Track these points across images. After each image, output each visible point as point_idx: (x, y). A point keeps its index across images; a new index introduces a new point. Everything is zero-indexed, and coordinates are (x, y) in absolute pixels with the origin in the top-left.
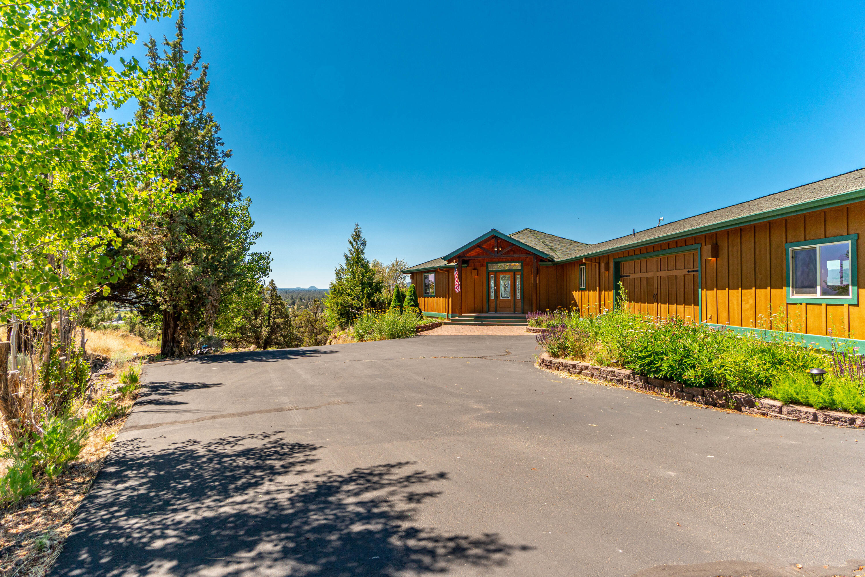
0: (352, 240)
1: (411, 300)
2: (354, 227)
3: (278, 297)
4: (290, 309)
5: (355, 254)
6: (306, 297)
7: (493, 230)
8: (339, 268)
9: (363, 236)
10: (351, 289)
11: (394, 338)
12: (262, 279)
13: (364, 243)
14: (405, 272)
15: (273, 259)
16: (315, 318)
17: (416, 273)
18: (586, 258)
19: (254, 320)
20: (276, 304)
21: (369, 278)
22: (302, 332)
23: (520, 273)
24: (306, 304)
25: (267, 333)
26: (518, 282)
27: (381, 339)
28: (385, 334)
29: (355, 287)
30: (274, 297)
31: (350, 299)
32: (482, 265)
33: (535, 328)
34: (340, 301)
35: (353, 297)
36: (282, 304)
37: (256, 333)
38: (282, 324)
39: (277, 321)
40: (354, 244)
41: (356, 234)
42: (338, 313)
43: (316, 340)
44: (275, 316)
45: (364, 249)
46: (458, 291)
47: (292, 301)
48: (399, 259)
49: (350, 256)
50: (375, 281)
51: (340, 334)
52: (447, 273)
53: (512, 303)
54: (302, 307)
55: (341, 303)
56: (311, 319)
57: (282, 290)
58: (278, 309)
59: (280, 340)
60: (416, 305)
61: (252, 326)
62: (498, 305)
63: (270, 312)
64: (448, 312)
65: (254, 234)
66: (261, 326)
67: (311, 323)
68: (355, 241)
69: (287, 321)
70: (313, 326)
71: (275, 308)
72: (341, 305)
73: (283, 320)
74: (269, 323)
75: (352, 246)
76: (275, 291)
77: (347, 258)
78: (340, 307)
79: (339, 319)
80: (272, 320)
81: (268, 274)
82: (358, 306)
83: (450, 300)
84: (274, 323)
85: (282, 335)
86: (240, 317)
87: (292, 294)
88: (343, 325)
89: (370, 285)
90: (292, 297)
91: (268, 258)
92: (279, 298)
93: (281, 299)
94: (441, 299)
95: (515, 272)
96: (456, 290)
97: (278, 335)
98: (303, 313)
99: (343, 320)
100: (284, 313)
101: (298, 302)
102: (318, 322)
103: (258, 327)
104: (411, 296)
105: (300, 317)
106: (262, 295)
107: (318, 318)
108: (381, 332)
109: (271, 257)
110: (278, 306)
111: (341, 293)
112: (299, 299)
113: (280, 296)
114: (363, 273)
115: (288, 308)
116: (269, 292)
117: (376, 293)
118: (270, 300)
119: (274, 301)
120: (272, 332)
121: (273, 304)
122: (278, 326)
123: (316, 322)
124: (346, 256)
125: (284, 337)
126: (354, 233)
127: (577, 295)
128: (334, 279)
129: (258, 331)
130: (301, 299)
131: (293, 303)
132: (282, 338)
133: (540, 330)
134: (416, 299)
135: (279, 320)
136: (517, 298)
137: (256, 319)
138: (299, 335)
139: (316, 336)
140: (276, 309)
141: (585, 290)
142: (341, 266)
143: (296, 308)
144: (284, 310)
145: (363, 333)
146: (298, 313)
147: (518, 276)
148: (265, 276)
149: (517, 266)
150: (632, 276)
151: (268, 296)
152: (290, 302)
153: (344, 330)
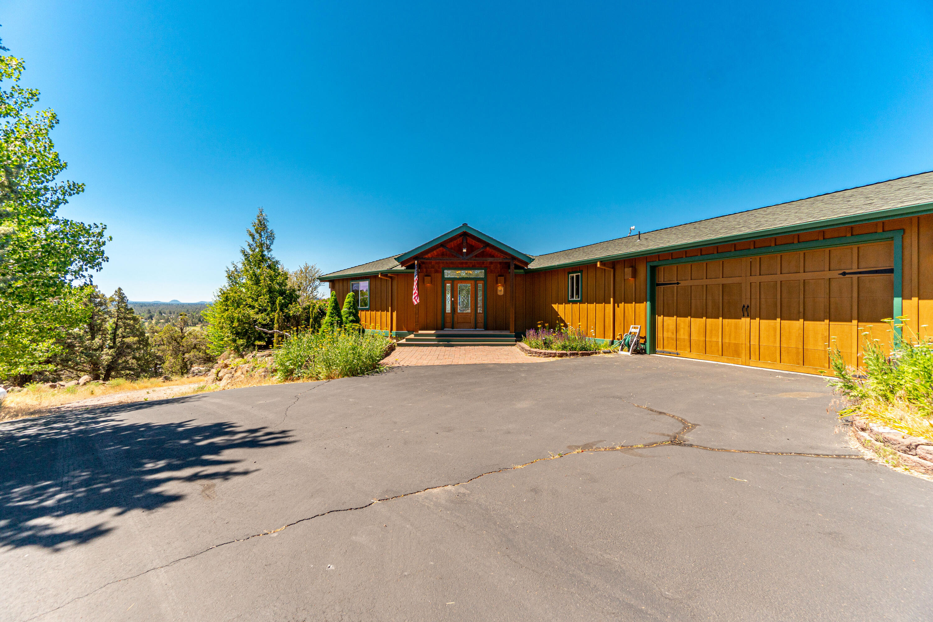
0: (253, 232)
1: (350, 313)
2: (258, 213)
3: (128, 310)
4: (146, 324)
5: (257, 250)
6: (167, 311)
7: (465, 225)
8: (232, 269)
9: (270, 227)
10: (253, 298)
11: (353, 375)
12: (85, 273)
13: (271, 237)
14: (322, 279)
15: (111, 238)
16: (180, 334)
17: (339, 280)
18: (601, 262)
19: (88, 340)
20: (125, 318)
21: (280, 284)
22: (163, 351)
23: (482, 282)
24: (166, 318)
25: (110, 357)
26: (480, 294)
27: (329, 377)
28: (336, 370)
29: (258, 296)
30: (123, 310)
31: (252, 312)
32: (436, 271)
33: (543, 351)
34: (236, 315)
35: (256, 310)
36: (135, 319)
37: (92, 357)
38: (135, 344)
39: (126, 340)
40: (257, 236)
41: (260, 222)
42: (232, 332)
43: (184, 359)
44: (124, 334)
45: (272, 243)
46: (416, 303)
47: (149, 315)
48: (310, 264)
49: (251, 253)
50: (288, 287)
51: (235, 361)
52: (390, 280)
53: (473, 317)
54: (162, 321)
55: (238, 318)
56: (176, 336)
57: (135, 304)
58: (129, 325)
59: (132, 363)
60: (357, 320)
61: (86, 349)
62: (456, 320)
63: (116, 329)
64: (392, 330)
65: (66, 185)
66: (101, 348)
67: (175, 340)
68: (257, 232)
69: (143, 340)
70: (178, 343)
71: (124, 323)
72: (238, 321)
73: (136, 338)
74: (114, 343)
75: (253, 238)
76: (124, 303)
77: (246, 255)
78: (236, 324)
79: (234, 341)
80: (118, 340)
81: (99, 264)
82: (264, 322)
83: (395, 314)
84: (123, 343)
85: (134, 358)
86: (51, 341)
87: (149, 308)
88: (241, 349)
89: (282, 293)
90: (149, 310)
91: (101, 234)
92: (131, 311)
93: (133, 313)
94: (379, 313)
95: (476, 280)
96: (414, 300)
97: (128, 358)
98: (165, 328)
99: (240, 342)
100: (138, 330)
101: (156, 316)
102: (185, 338)
103: (96, 350)
104: (349, 308)
105: (161, 334)
106: (104, 307)
107: (186, 334)
108: (329, 366)
109: (106, 234)
110: (128, 321)
111: (238, 304)
112: (158, 313)
113: (131, 309)
114: (271, 276)
115: (144, 322)
116: (115, 303)
117: (291, 304)
118: (116, 314)
119: (122, 315)
120: (120, 353)
121: (121, 319)
122: (129, 346)
123: (182, 338)
124: (244, 252)
125: (138, 359)
126: (257, 222)
127: (560, 309)
128: (225, 283)
129: (95, 355)
130: (160, 313)
131: (151, 317)
132: (134, 361)
133: (555, 353)
134: (357, 312)
135: (130, 340)
136: (479, 312)
137: (93, 338)
138: (159, 354)
139: (184, 354)
140: (126, 326)
141: (581, 302)
142: (235, 267)
143: (154, 322)
144: (137, 327)
145: (292, 367)
146: (157, 328)
147: (480, 285)
148: (92, 267)
149: (479, 273)
150: (683, 283)
151: (112, 309)
152: (147, 316)
153: (242, 356)
